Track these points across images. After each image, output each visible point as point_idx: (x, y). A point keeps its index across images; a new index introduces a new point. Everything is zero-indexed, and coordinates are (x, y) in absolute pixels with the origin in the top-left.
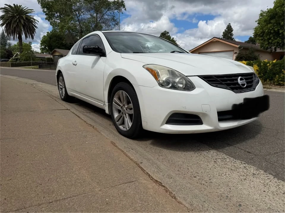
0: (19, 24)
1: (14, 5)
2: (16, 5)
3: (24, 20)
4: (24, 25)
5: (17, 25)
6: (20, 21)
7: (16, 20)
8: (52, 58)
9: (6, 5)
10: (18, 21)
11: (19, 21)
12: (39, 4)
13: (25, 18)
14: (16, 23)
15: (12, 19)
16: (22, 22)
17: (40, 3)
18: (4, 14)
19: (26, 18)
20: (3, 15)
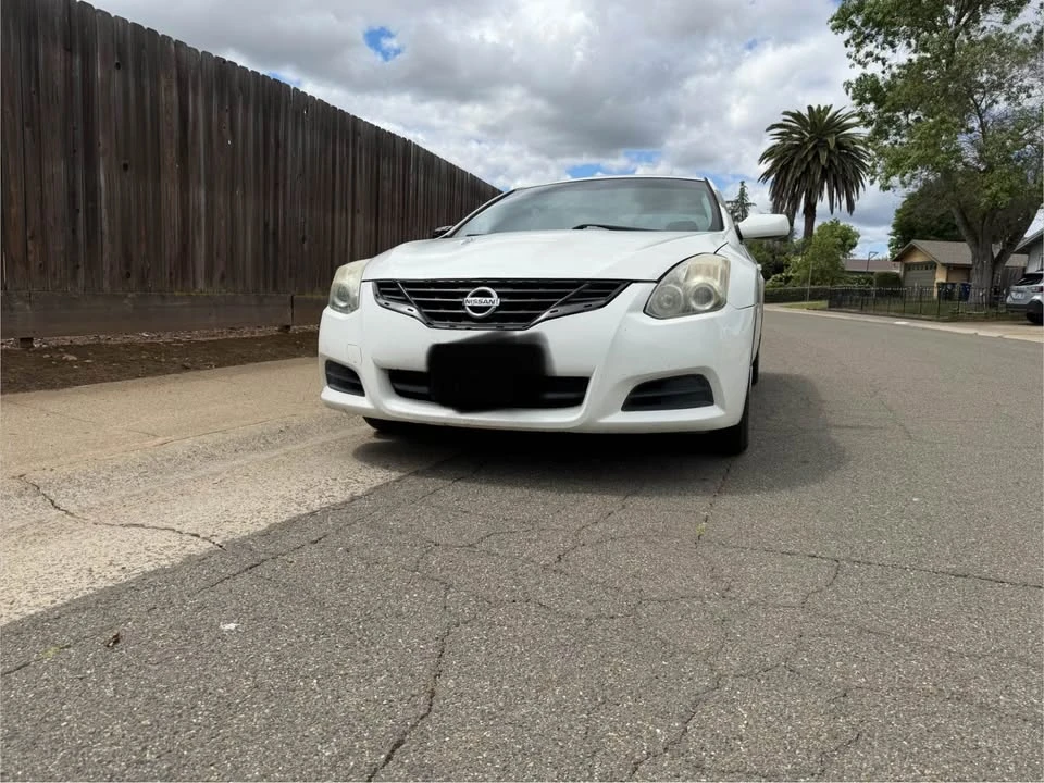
0: (813, 167)
1: (810, 108)
2: (815, 107)
3: (830, 152)
4: (826, 166)
5: (806, 172)
6: (817, 156)
7: (806, 156)
8: (897, 275)
9: (786, 113)
10: (810, 158)
11: (814, 158)
12: (847, 92)
13: (832, 145)
14: (804, 166)
15: (796, 153)
16: (824, 157)
17: (850, 91)
18: (777, 141)
19: (839, 145)
20: (775, 146)
